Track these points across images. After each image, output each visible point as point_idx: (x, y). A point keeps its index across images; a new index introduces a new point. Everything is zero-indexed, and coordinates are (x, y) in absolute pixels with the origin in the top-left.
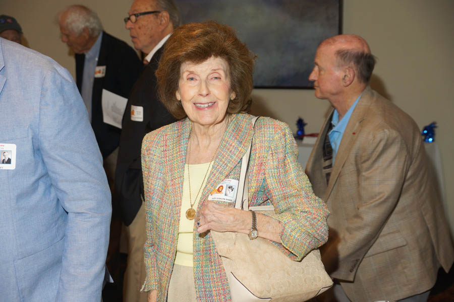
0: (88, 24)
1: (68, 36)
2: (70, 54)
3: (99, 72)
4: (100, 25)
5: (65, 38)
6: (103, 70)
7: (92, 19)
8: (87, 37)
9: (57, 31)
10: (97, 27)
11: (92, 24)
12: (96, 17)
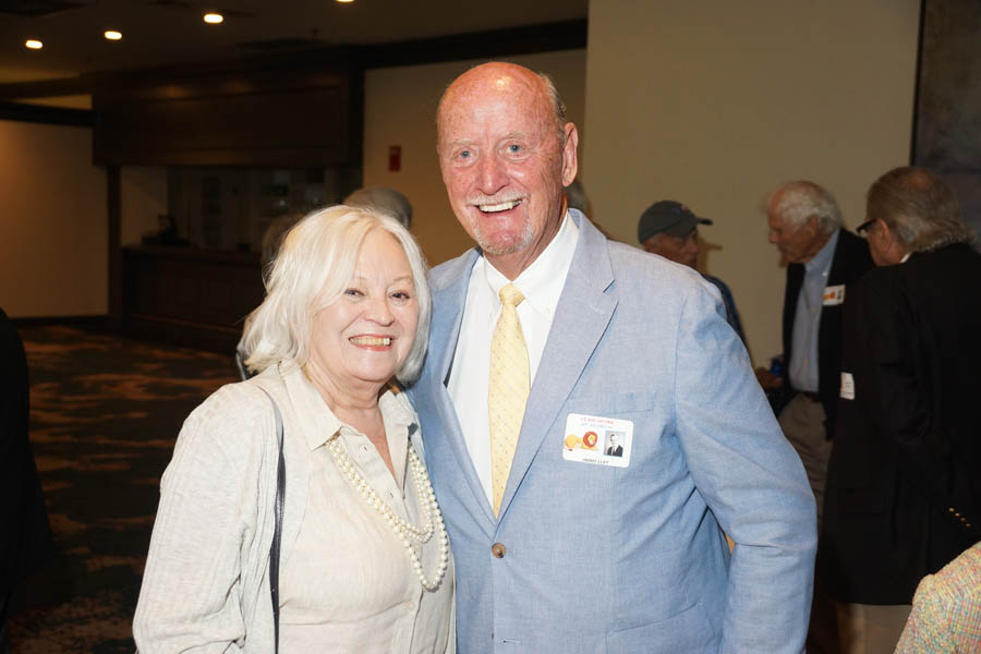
0: (816, 210)
1: (779, 231)
2: (782, 264)
3: (832, 296)
4: (838, 213)
5: (775, 237)
6: (840, 292)
7: (825, 204)
8: (813, 233)
9: (763, 226)
10: (832, 217)
11: (824, 211)
12: (831, 200)
